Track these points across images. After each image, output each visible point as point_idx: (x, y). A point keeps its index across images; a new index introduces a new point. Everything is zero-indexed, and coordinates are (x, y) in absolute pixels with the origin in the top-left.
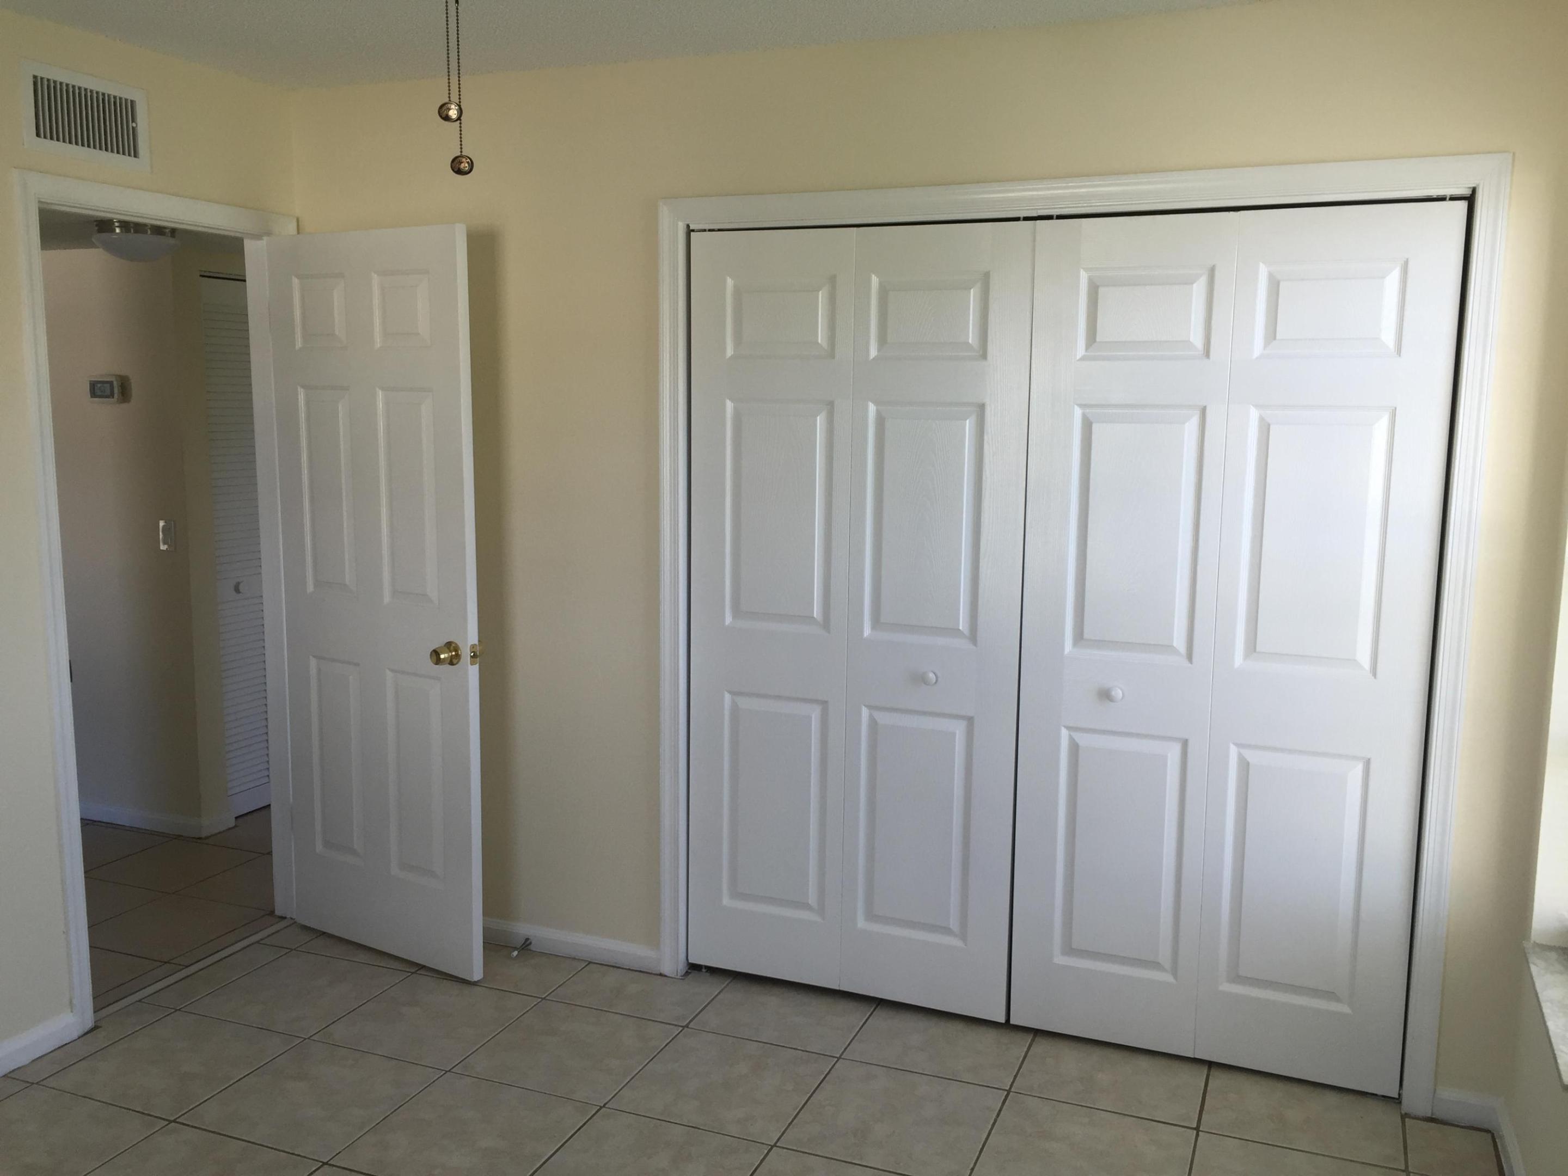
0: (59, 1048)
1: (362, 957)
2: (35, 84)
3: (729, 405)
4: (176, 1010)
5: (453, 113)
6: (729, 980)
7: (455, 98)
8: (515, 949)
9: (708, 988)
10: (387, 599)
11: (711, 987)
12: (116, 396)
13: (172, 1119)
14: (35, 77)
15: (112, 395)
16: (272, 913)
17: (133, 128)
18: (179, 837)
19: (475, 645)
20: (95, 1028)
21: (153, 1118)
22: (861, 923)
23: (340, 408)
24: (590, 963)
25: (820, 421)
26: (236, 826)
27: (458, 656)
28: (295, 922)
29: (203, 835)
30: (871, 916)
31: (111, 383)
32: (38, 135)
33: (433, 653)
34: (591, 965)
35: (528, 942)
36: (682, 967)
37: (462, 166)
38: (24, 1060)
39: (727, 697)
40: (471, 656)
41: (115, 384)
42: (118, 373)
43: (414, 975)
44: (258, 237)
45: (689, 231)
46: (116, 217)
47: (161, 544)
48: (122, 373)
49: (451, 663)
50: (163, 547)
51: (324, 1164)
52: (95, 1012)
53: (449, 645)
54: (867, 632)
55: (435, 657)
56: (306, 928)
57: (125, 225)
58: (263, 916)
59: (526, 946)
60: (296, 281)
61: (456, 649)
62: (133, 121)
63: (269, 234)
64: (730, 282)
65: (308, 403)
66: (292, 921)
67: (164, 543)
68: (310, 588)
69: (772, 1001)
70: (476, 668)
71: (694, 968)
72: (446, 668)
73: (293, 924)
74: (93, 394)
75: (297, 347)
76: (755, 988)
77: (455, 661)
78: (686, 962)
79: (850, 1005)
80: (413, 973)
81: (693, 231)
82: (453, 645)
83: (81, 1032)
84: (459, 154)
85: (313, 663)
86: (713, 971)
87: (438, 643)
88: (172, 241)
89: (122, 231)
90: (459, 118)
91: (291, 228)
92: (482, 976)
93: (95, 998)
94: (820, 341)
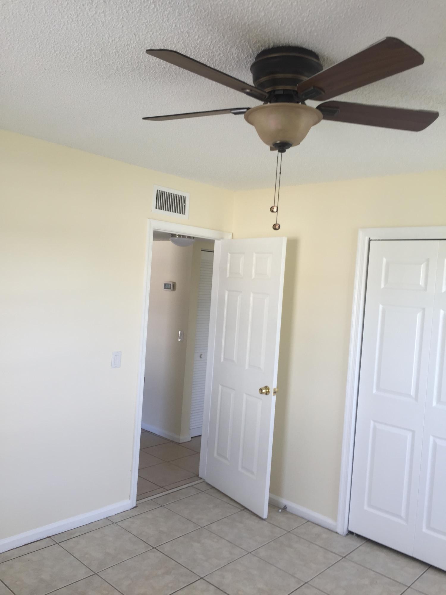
0: (124, 512)
1: (225, 499)
2: (157, 192)
3: (381, 307)
4: (162, 506)
5: (275, 210)
6: (363, 542)
7: (276, 205)
8: (280, 509)
9: (355, 543)
10: (247, 367)
11: (356, 543)
12: (171, 289)
13: (154, 547)
14: (157, 190)
15: (170, 288)
16: (198, 476)
17: (185, 205)
18: (172, 441)
19: (275, 389)
20: (136, 507)
21: (148, 545)
22: (424, 530)
23: (238, 299)
24: (308, 521)
25: (419, 316)
26: (191, 441)
27: (269, 392)
28: (205, 481)
29: (180, 442)
30: (429, 527)
31: (170, 284)
32: (156, 208)
33: (260, 390)
34: (309, 522)
35: (286, 507)
36: (345, 532)
37: (276, 227)
38: (113, 514)
39: (372, 423)
40: (273, 393)
41: (172, 285)
42: (172, 281)
43: (242, 511)
44: (218, 239)
45: (370, 240)
46: (177, 234)
47: (179, 339)
48: (174, 281)
49: (266, 394)
50: (179, 340)
51: (201, 578)
52: (137, 501)
53: (266, 387)
54: (434, 403)
55: (260, 391)
56: (208, 484)
57: (179, 236)
58: (195, 476)
59: (285, 508)
60: (229, 255)
61: (268, 389)
62: (185, 203)
63: (222, 238)
64: (385, 260)
65: (228, 296)
66: (204, 480)
67: (180, 339)
68: (222, 360)
69: (382, 555)
70: (275, 397)
71: (350, 533)
72: (264, 395)
73: (203, 482)
74: (165, 288)
75: (227, 277)
76: (375, 548)
77: (268, 393)
78: (347, 530)
79: (418, 565)
80: (242, 510)
81: (372, 240)
82: (267, 387)
83: (131, 507)
84: (276, 223)
85: (220, 387)
86: (358, 536)
87: (262, 386)
88: (193, 240)
89: (178, 237)
90: (277, 211)
91: (230, 236)
92: (267, 517)
93: (138, 496)
94: (421, 284)
